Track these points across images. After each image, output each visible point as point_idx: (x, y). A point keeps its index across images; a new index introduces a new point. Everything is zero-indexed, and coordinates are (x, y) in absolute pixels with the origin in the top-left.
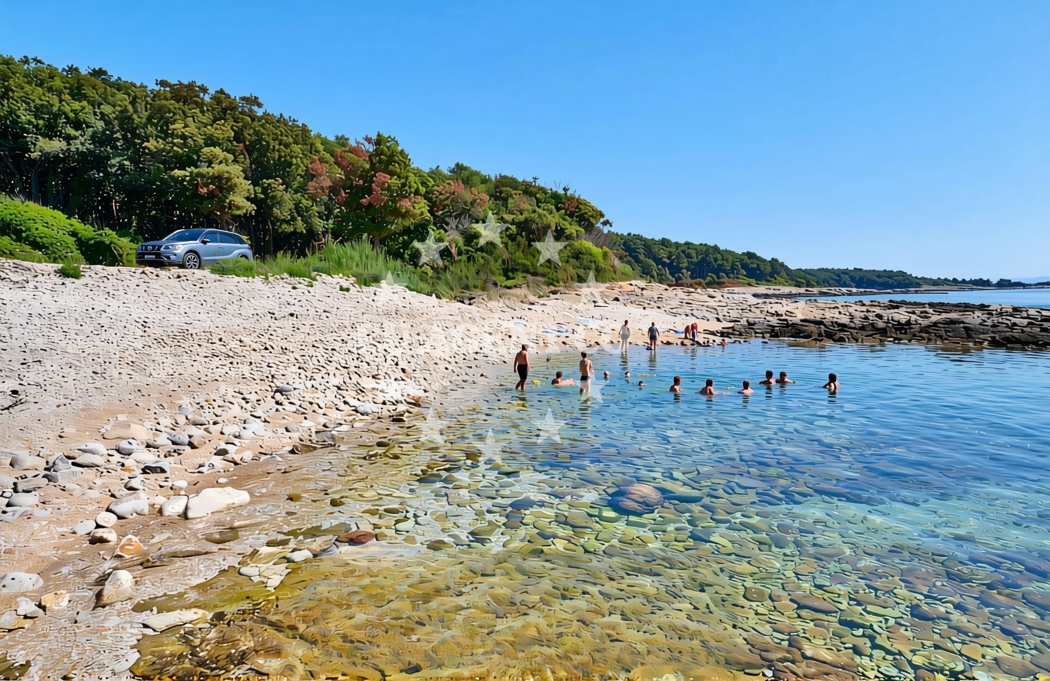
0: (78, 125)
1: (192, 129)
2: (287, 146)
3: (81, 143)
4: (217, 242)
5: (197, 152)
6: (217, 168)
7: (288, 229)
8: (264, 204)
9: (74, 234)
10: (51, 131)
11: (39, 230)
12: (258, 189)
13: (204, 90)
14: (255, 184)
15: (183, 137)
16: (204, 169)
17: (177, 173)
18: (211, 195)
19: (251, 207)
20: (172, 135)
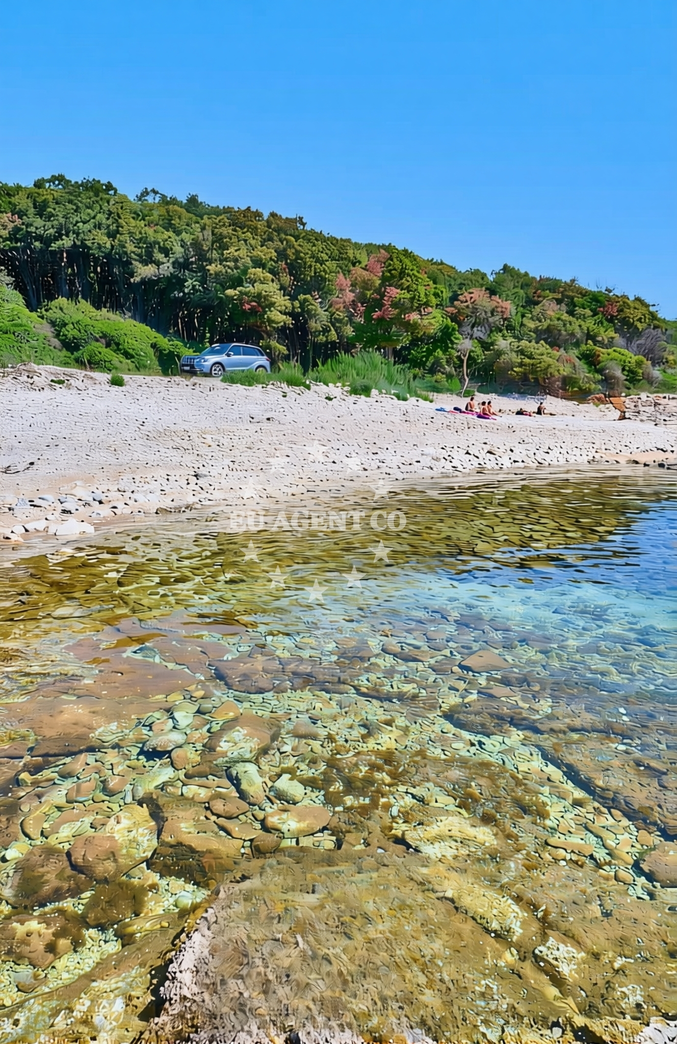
0: (166, 252)
1: (243, 252)
2: (322, 262)
3: (167, 269)
4: (240, 355)
5: (245, 272)
6: (258, 287)
7: (322, 338)
8: (300, 318)
9: (154, 346)
10: (148, 259)
11: (129, 343)
12: (297, 304)
13: (258, 214)
14: (293, 298)
15: (236, 260)
16: (250, 288)
17: (230, 292)
18: (253, 311)
19: (289, 321)
20: (226, 260)
